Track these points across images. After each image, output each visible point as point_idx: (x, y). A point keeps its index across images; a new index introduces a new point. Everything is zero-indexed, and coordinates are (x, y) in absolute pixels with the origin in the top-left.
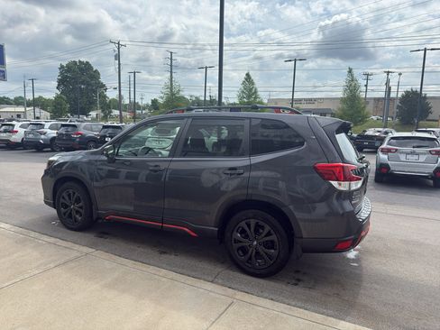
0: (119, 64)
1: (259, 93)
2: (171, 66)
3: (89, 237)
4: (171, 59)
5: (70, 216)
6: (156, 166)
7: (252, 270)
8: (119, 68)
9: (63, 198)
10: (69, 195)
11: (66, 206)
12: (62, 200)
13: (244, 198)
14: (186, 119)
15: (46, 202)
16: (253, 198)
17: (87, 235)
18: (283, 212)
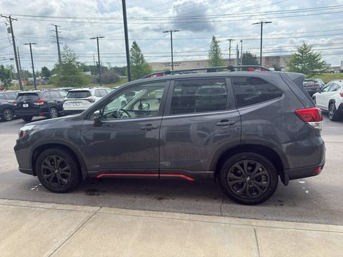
0: (13, 37)
1: (145, 58)
2: (57, 37)
3: (81, 196)
4: (57, 31)
5: (55, 180)
6: (148, 125)
7: (248, 201)
8: (13, 40)
9: (45, 164)
10: (52, 161)
11: (48, 172)
12: (43, 167)
13: (238, 144)
14: (168, 82)
15: (21, 171)
16: (247, 143)
17: (77, 195)
18: (273, 150)
